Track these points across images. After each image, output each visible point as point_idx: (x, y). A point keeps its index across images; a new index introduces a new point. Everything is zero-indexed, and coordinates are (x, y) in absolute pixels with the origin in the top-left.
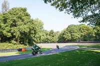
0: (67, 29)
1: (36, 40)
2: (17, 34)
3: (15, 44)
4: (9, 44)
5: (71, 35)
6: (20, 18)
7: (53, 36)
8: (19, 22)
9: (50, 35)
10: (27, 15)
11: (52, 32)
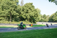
0: (55, 14)
1: (36, 20)
2: (29, 17)
4: (25, 22)
6: (30, 8)
7: (45, 18)
8: (30, 11)
9: (43, 17)
10: (33, 7)
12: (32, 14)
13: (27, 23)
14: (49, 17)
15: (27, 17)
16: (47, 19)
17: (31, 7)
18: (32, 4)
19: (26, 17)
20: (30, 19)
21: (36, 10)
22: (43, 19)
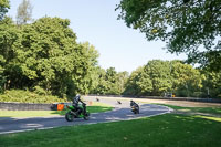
0: (146, 69)
1: (81, 87)
3: (41, 94)
4: (31, 94)
5: (154, 81)
6: (56, 40)
7: (114, 82)
8: (55, 50)
9: (107, 79)
10: (71, 35)
11: (111, 73)
12: (65, 62)
13: (42, 99)
14: (126, 77)
15: (43, 74)
16: (120, 86)
17: (62, 34)
18: (65, 24)
19: (38, 73)
20: (56, 83)
21: (79, 50)
22: (105, 83)
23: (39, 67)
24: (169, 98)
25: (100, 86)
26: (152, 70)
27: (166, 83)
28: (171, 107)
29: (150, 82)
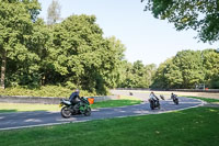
0: (174, 60)
1: (109, 82)
3: (72, 89)
5: (183, 74)
6: (84, 37)
7: (141, 75)
8: (83, 46)
9: (134, 72)
10: (97, 31)
11: (138, 66)
12: (92, 57)
14: (154, 70)
15: (73, 70)
16: (148, 79)
17: (89, 31)
18: (91, 20)
19: (69, 69)
20: (86, 78)
21: (106, 45)
22: (132, 77)
23: (70, 63)
24: (201, 90)
25: (128, 80)
26: (181, 61)
27: (197, 74)
28: (204, 99)
29: (180, 74)
